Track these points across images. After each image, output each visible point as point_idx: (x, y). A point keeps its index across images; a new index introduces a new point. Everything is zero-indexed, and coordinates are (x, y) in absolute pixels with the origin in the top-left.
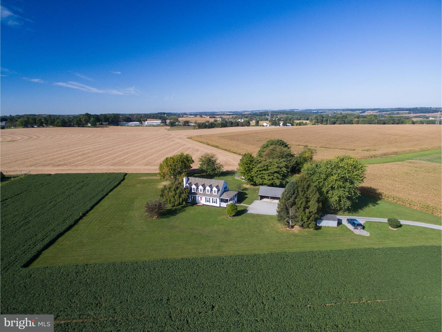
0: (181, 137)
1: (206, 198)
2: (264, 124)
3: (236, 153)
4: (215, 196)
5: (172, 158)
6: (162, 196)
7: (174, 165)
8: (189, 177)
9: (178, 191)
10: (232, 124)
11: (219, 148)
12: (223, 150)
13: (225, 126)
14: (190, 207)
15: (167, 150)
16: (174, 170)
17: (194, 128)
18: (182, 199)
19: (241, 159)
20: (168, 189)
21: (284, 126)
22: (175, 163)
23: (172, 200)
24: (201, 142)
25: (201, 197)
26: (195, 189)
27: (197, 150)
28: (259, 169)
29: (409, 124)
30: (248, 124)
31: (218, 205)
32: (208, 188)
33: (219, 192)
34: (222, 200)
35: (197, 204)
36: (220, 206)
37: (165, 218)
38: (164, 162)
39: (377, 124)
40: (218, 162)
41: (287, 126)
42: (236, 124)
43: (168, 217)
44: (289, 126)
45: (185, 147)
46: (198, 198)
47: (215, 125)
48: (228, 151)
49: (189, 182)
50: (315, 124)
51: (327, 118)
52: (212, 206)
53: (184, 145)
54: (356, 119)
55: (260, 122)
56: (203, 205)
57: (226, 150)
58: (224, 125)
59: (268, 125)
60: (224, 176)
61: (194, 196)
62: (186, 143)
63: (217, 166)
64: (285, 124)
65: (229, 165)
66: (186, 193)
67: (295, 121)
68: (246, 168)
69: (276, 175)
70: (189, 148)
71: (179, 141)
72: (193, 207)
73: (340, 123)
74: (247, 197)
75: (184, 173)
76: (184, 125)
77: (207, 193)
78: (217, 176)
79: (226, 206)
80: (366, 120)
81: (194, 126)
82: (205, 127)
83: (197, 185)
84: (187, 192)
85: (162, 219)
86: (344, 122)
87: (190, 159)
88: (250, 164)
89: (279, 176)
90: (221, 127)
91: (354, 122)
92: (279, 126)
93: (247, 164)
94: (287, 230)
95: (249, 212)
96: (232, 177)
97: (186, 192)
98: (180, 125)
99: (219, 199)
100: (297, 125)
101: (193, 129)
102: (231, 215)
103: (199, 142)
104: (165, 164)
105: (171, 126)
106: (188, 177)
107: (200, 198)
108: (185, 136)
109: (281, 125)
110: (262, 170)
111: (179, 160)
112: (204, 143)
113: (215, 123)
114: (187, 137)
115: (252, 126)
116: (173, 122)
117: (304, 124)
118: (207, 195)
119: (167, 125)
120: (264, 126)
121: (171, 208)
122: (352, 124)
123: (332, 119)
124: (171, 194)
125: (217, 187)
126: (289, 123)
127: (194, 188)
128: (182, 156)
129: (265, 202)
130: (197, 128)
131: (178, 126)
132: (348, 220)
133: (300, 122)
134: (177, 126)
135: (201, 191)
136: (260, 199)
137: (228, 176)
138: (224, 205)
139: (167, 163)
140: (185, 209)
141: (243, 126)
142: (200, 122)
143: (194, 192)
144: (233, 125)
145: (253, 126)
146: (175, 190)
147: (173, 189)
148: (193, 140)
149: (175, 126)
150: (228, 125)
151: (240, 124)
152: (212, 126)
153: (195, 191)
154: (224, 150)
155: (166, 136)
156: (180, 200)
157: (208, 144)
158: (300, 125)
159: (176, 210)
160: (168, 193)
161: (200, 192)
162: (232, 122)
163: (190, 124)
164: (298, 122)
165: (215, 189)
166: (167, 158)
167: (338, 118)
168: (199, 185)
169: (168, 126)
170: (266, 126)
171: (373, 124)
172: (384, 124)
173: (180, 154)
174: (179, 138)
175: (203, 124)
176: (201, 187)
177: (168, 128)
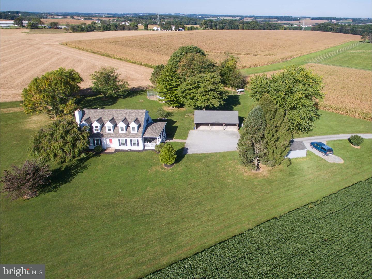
0: (50, 43)
1: (119, 140)
2: (154, 28)
3: (135, 63)
4: (135, 136)
5: (47, 79)
6: (37, 149)
7: (52, 89)
8: (84, 109)
9: (69, 138)
10: (116, 28)
11: (110, 57)
12: (116, 60)
13: (109, 29)
14: (94, 158)
15: (31, 62)
16: (53, 97)
17: (66, 31)
18: (79, 150)
19: (153, 72)
20: (48, 137)
21: (177, 30)
22: (54, 87)
23: (60, 152)
24: (83, 50)
25: (111, 140)
26: (99, 128)
27: (80, 61)
28: (188, 87)
29: (282, 30)
30: (136, 27)
31: (141, 148)
32: (121, 125)
33: (140, 128)
34: (146, 140)
35: (106, 151)
36: (144, 149)
37: (50, 191)
38: (30, 86)
39: (259, 30)
40: (120, 78)
41: (179, 30)
42: (122, 27)
43: (55, 188)
44: (181, 30)
45: (59, 57)
46: (106, 141)
47: (95, 28)
48: (124, 61)
49: (85, 117)
50: (205, 29)
51: (215, 24)
52: (131, 151)
53: (58, 54)
54: (241, 25)
55: (149, 26)
56: (116, 151)
57: (121, 59)
58: (107, 28)
59: (159, 29)
60: (131, 97)
61: (99, 138)
62: (59, 51)
63: (120, 83)
64: (177, 29)
65: (133, 80)
66: (84, 139)
67: (186, 26)
68: (166, 86)
69: (212, 93)
70: (66, 58)
71: (47, 48)
72: (99, 158)
73: (227, 28)
74: (177, 127)
75: (70, 101)
76: (50, 28)
77: (120, 132)
78: (121, 98)
79: (154, 148)
80: (250, 26)
81: (66, 29)
82: (81, 30)
83: (100, 120)
84: (86, 136)
85: (42, 196)
86: (232, 27)
87: (77, 76)
88: (171, 80)
89: (215, 94)
90: (103, 31)
91: (239, 27)
92: (171, 30)
93: (167, 81)
94: (255, 174)
95: (190, 152)
96: (143, 96)
97: (83, 136)
98: (45, 28)
99: (142, 138)
100: (188, 29)
101: (66, 33)
102: (168, 164)
103: (80, 49)
104: (34, 88)
105: (31, 28)
106: (82, 109)
107: (108, 141)
108: (56, 41)
109: (173, 28)
110: (193, 88)
111: (59, 82)
112: (87, 51)
113: (94, 26)
114: (60, 42)
115: (140, 30)
116: (33, 23)
117: (195, 29)
118: (120, 135)
119: (24, 27)
120: (154, 30)
121: (58, 166)
122: (239, 29)
123: (221, 24)
124: (55, 145)
125: (136, 121)
126: (181, 28)
127: (96, 127)
128: (62, 73)
129: (204, 131)
130: (71, 31)
131: (42, 28)
132: (312, 144)
133: (191, 27)
134: (40, 28)
135: (110, 130)
136: (195, 128)
137: (137, 96)
138: (150, 146)
139: (37, 87)
140: (85, 163)
141: (130, 30)
142: (74, 24)
143: (98, 133)
144: (118, 29)
145: (142, 30)
146: (62, 137)
147: (58, 136)
148: (69, 46)
149: (37, 28)
150: (112, 28)
151: (126, 28)
152: (90, 29)
153: (99, 131)
154: (118, 59)
155: (25, 41)
156: (74, 152)
157: (94, 53)
158: (191, 30)
159: (68, 169)
160: (50, 142)
161: (107, 132)
162: (117, 25)
163: (60, 26)
164: (189, 26)
165: (133, 125)
166: (36, 80)
167: (226, 24)
168: (104, 120)
169: (27, 28)
170: (157, 30)
171: (255, 29)
172: (264, 29)
173: (58, 70)
174: (47, 44)
175: (78, 27)
176: (108, 125)
177: (28, 30)
